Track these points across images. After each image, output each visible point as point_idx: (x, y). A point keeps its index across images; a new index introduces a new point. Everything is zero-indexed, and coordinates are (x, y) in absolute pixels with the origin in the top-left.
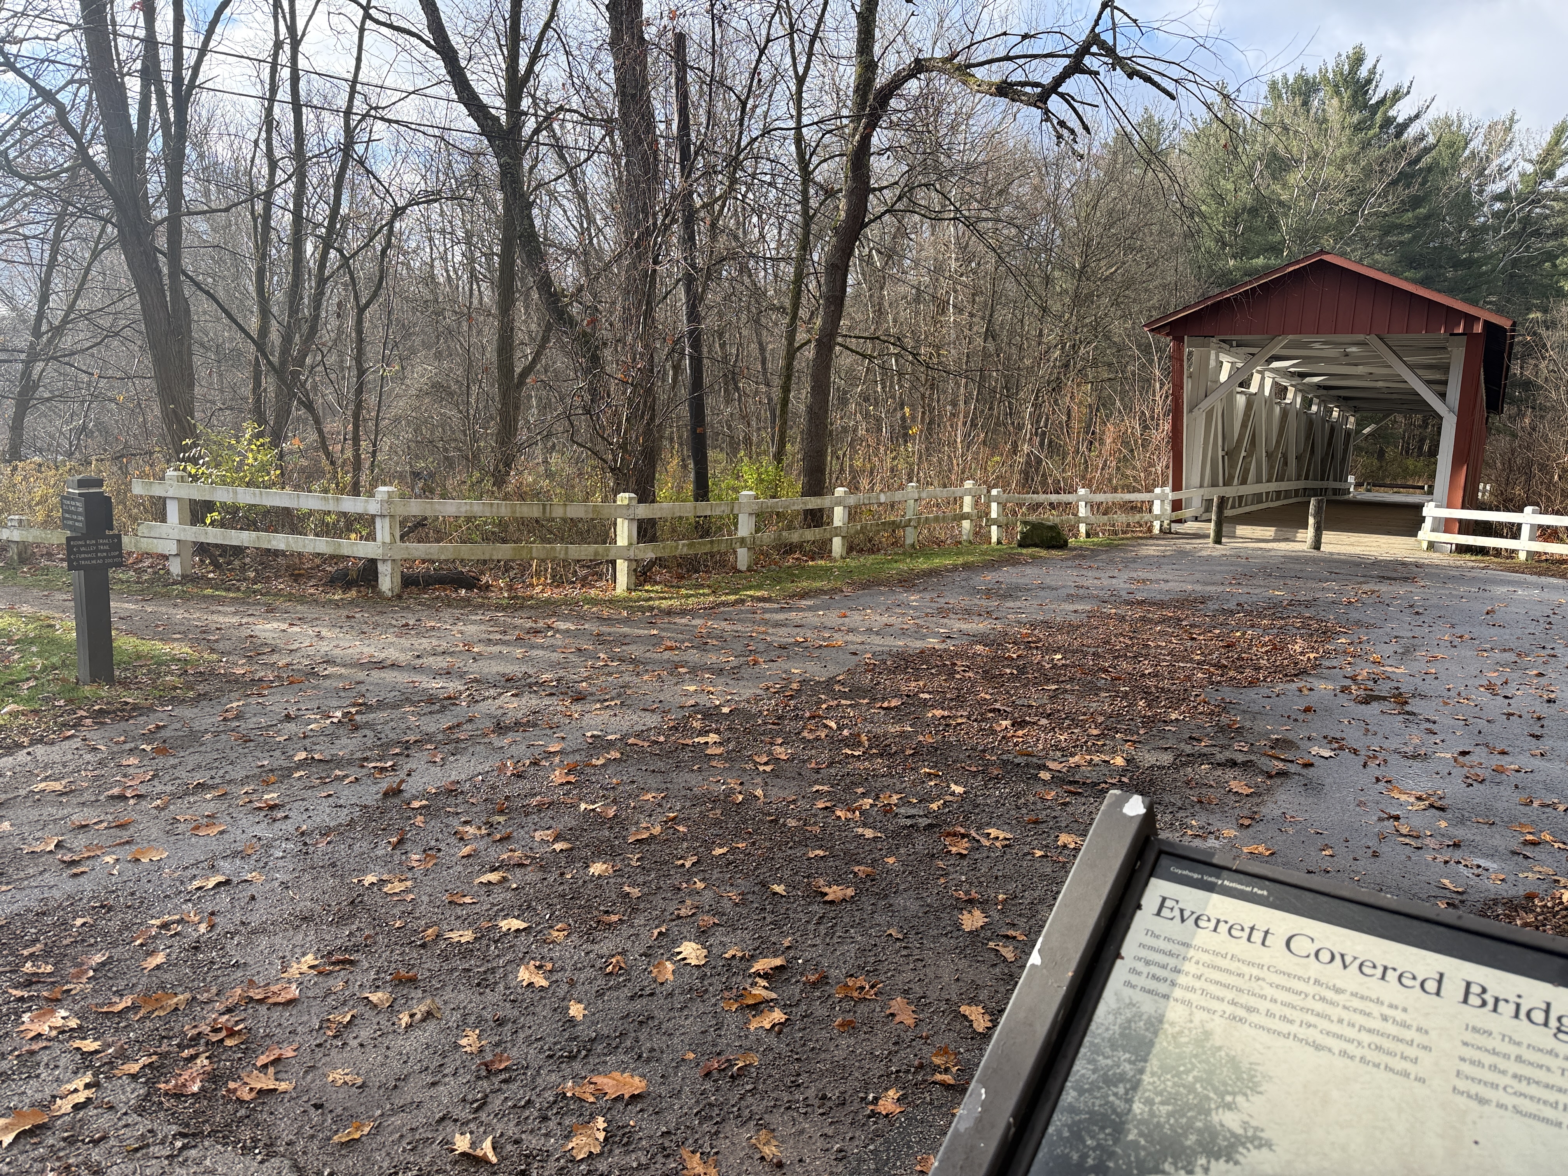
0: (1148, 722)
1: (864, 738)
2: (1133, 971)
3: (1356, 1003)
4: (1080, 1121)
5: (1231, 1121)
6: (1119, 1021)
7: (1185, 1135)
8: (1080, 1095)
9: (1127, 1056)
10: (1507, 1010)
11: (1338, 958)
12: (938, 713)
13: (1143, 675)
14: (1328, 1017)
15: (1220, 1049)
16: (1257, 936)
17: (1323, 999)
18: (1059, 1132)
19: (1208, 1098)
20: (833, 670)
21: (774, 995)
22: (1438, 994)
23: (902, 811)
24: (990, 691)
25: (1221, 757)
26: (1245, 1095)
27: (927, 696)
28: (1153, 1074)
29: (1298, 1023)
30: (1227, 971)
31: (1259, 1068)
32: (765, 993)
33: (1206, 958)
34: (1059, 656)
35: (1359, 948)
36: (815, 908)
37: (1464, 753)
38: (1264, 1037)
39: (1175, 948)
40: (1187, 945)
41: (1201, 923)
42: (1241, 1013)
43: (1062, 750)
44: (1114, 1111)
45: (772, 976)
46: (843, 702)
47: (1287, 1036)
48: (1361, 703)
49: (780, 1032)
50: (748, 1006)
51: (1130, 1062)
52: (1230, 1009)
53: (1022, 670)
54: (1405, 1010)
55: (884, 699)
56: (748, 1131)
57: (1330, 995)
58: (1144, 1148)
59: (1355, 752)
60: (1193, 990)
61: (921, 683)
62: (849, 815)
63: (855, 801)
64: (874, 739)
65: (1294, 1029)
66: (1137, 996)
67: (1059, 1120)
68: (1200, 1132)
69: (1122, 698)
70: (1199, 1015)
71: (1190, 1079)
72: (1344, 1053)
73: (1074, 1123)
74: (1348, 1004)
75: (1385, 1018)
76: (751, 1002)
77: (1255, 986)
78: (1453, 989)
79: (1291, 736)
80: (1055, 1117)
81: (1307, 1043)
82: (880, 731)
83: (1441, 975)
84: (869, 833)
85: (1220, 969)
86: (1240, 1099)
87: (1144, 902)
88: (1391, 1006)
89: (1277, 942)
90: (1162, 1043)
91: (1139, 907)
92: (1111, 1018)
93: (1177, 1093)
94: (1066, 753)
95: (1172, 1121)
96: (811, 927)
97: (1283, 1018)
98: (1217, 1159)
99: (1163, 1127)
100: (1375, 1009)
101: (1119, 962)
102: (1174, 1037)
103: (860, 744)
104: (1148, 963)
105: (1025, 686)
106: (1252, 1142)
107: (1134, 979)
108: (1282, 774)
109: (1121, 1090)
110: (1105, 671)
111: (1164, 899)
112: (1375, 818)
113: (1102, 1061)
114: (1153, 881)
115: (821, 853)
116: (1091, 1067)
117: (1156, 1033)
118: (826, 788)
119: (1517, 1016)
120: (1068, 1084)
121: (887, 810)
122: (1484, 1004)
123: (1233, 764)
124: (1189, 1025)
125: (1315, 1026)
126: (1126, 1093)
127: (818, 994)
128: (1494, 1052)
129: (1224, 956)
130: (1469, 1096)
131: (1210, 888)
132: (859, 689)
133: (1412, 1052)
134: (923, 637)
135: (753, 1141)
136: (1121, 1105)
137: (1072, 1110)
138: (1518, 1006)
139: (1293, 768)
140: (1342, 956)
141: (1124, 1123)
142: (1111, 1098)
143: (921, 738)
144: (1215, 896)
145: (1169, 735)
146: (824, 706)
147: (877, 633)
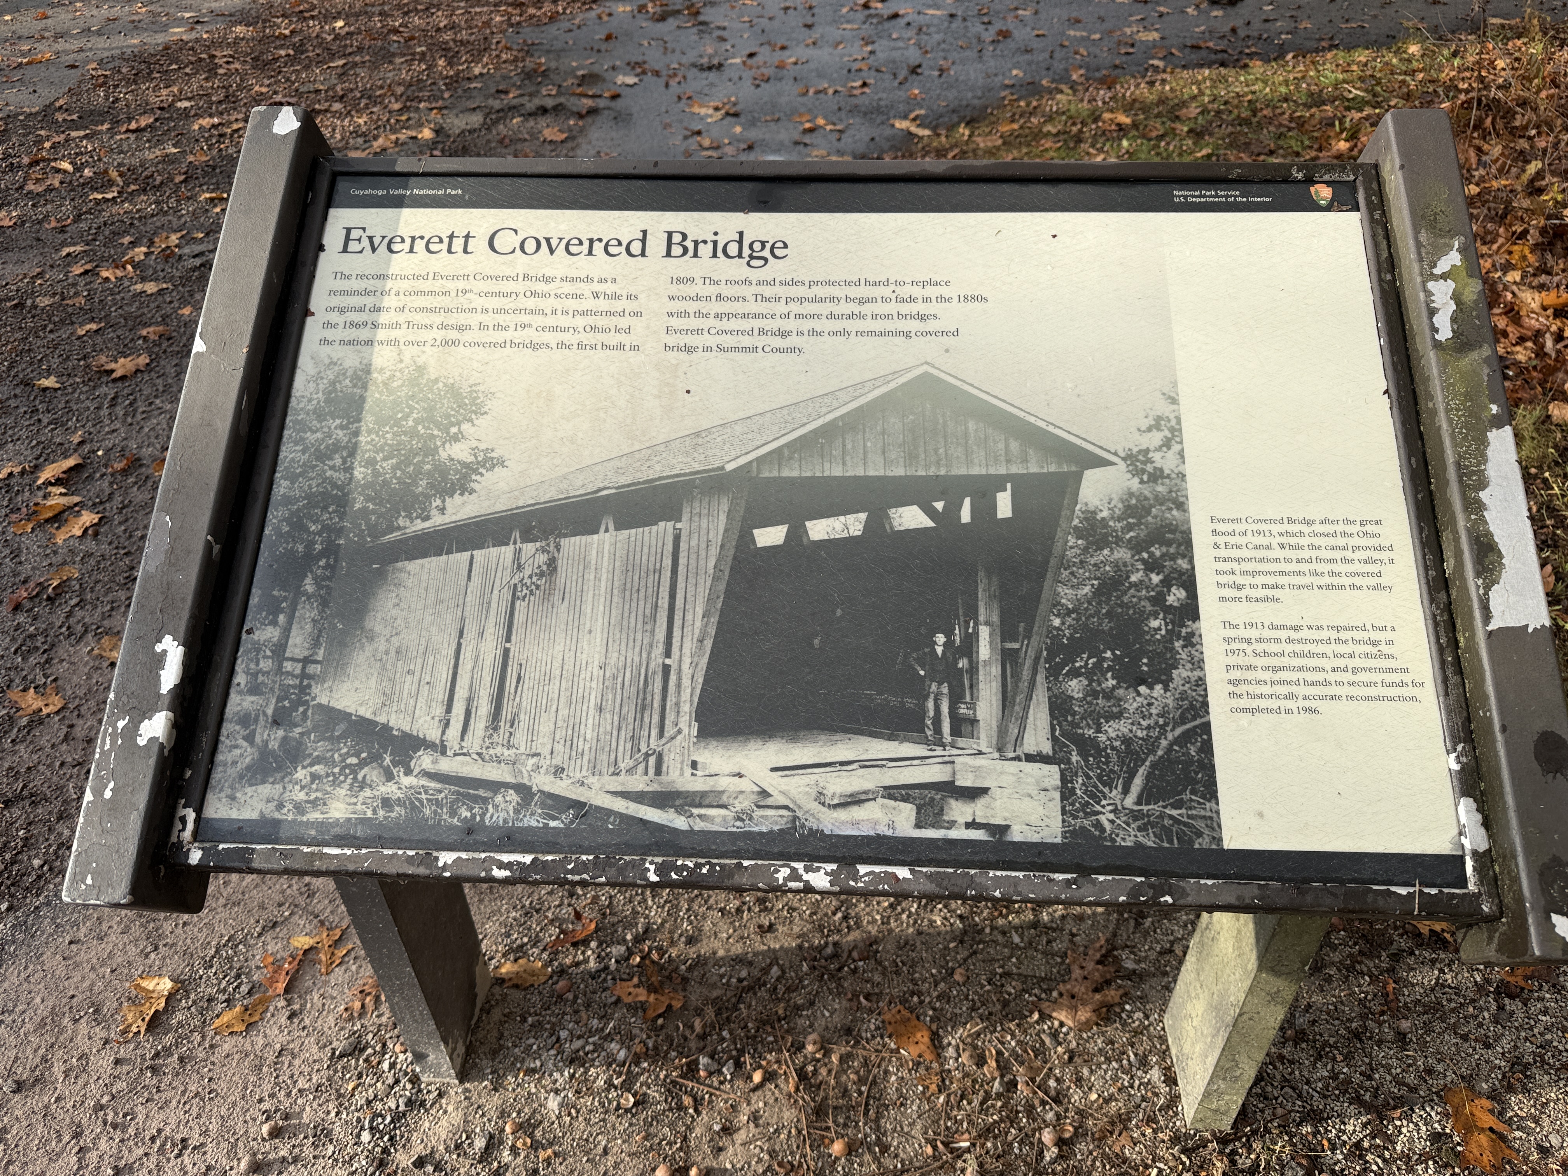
0: (453, 82)
1: (114, 174)
2: (328, 325)
3: (568, 288)
4: (298, 510)
5: (460, 452)
6: (321, 387)
7: (415, 483)
8: (293, 483)
9: (338, 421)
10: (705, 250)
11: (544, 243)
12: (206, 122)
13: (438, 30)
14: (542, 312)
15: (436, 381)
16: (458, 244)
17: (534, 294)
18: (277, 530)
19: (433, 437)
20: (46, 95)
21: (77, 499)
22: (643, 254)
23: (186, 250)
24: (266, 82)
25: (531, 106)
26: (471, 420)
27: (186, 104)
28: (369, 432)
29: (513, 327)
30: (432, 293)
31: (481, 388)
32: (64, 501)
33: (405, 285)
34: (340, 23)
35: (563, 227)
36: (104, 389)
37: (751, 55)
38: (481, 353)
39: (370, 284)
40: (382, 277)
41: (395, 247)
42: (453, 335)
43: (364, 135)
44: (335, 485)
45: (67, 480)
46: (74, 134)
47: (503, 345)
48: (658, 20)
49: (96, 534)
50: (47, 521)
51: (341, 427)
52: (439, 335)
53: (300, 49)
54: (614, 281)
55: (129, 120)
56: (86, 646)
57: (541, 287)
58: (374, 512)
59: (657, 74)
60: (398, 325)
61: (175, 89)
62: (119, 273)
63: (124, 254)
64: (130, 174)
65: (508, 335)
66: (337, 352)
67: (276, 517)
68: (429, 474)
69: (420, 61)
70: (409, 352)
71: (411, 423)
72: (562, 345)
73: (292, 514)
74: (559, 292)
75: (596, 295)
76: (50, 514)
77: (463, 301)
78: (656, 244)
79: (596, 69)
80: (270, 516)
81: (525, 346)
82: (136, 162)
83: (645, 233)
84: (151, 288)
85: (423, 293)
86: (465, 427)
87: (326, 241)
88: (600, 281)
89: (479, 245)
90: (374, 396)
91: (321, 248)
92: (312, 385)
93: (399, 444)
94: (367, 137)
95: (399, 473)
96: (105, 412)
97: (498, 327)
98: (452, 496)
99: (390, 483)
100: (585, 289)
101: (309, 320)
102: (385, 384)
103: (111, 183)
104: (342, 311)
105: (307, 67)
106: (483, 466)
107: (330, 334)
108: (593, 112)
109: (338, 461)
110: (396, 31)
111: (349, 230)
112: (680, 137)
113: (311, 437)
114: (333, 212)
115: (94, 326)
116: (300, 448)
117: (365, 387)
118: (79, 248)
119: (715, 255)
120: (278, 475)
121: (167, 255)
122: (686, 250)
123: (543, 111)
124: (400, 366)
125: (530, 325)
126: (344, 462)
127: (131, 480)
128: (698, 298)
129: (425, 278)
130: (679, 349)
131: (398, 203)
132: (92, 112)
133: (623, 322)
134: (165, 28)
135: (96, 652)
136: (340, 477)
137: (288, 500)
138: (715, 243)
139: (601, 103)
140: (548, 240)
141: (347, 494)
142: (329, 473)
143: (191, 158)
144: (406, 212)
145: (475, 93)
146: (47, 145)
147: (99, 33)
